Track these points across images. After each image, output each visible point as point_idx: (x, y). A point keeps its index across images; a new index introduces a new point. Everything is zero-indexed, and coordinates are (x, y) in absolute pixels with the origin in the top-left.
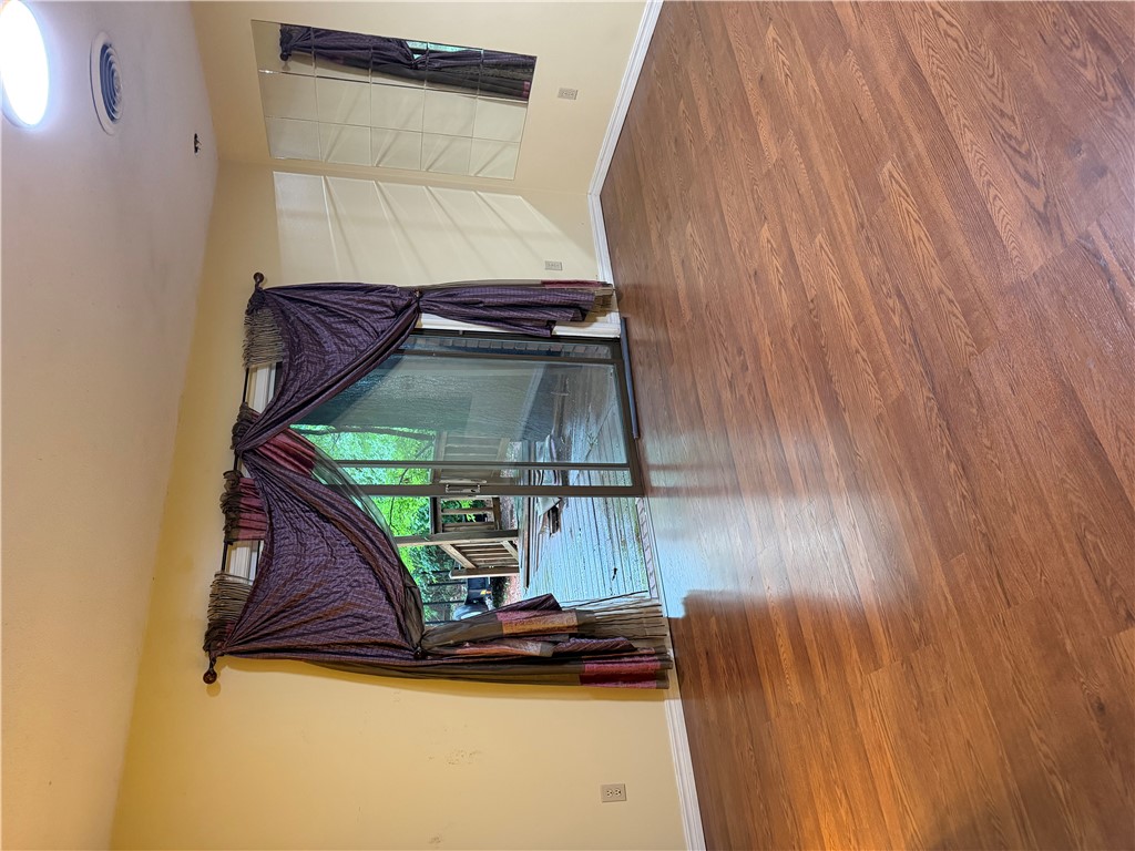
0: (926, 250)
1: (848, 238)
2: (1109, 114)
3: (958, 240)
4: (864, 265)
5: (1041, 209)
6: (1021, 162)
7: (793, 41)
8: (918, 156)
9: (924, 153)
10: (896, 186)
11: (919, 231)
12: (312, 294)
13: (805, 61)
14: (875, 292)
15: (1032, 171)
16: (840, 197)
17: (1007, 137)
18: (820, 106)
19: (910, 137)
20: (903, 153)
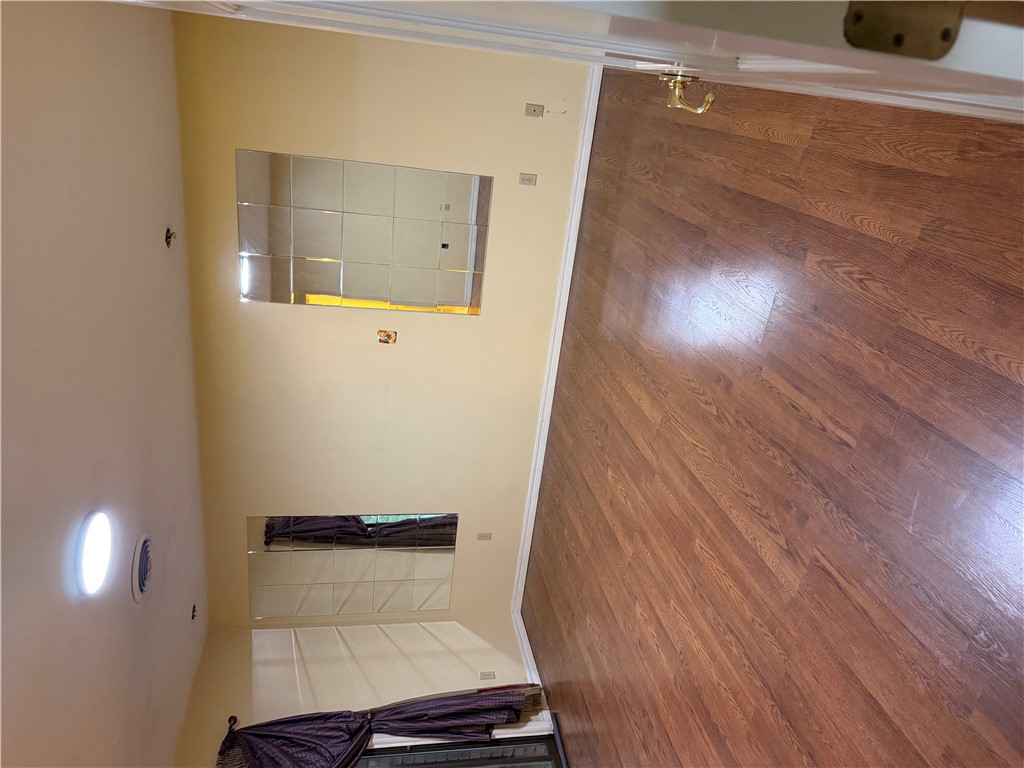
0: (736, 593)
1: (689, 598)
2: (797, 483)
3: (750, 580)
4: (703, 614)
5: (786, 547)
6: (765, 521)
7: (623, 475)
8: (711, 531)
9: (714, 529)
10: (706, 554)
11: (727, 581)
12: (278, 728)
13: (633, 486)
14: (716, 633)
15: (773, 525)
16: (677, 570)
17: (754, 508)
18: (649, 512)
19: (703, 520)
20: (703, 532)
